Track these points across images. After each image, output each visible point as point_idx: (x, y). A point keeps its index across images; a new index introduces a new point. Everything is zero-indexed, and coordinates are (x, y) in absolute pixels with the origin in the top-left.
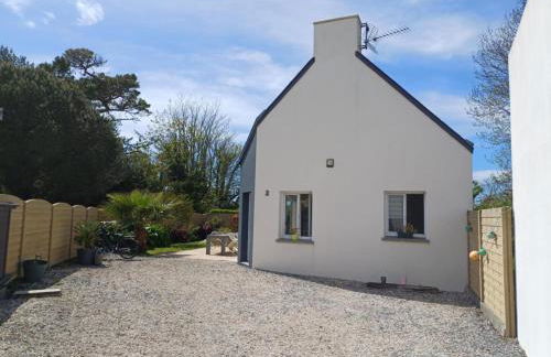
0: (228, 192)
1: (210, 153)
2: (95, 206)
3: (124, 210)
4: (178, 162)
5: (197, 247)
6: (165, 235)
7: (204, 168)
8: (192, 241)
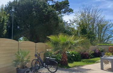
0: (103, 38)
1: (95, 25)
2: (43, 42)
3: (56, 44)
4: (84, 28)
5: (94, 62)
6: (78, 55)
7: (93, 30)
8: (91, 58)
